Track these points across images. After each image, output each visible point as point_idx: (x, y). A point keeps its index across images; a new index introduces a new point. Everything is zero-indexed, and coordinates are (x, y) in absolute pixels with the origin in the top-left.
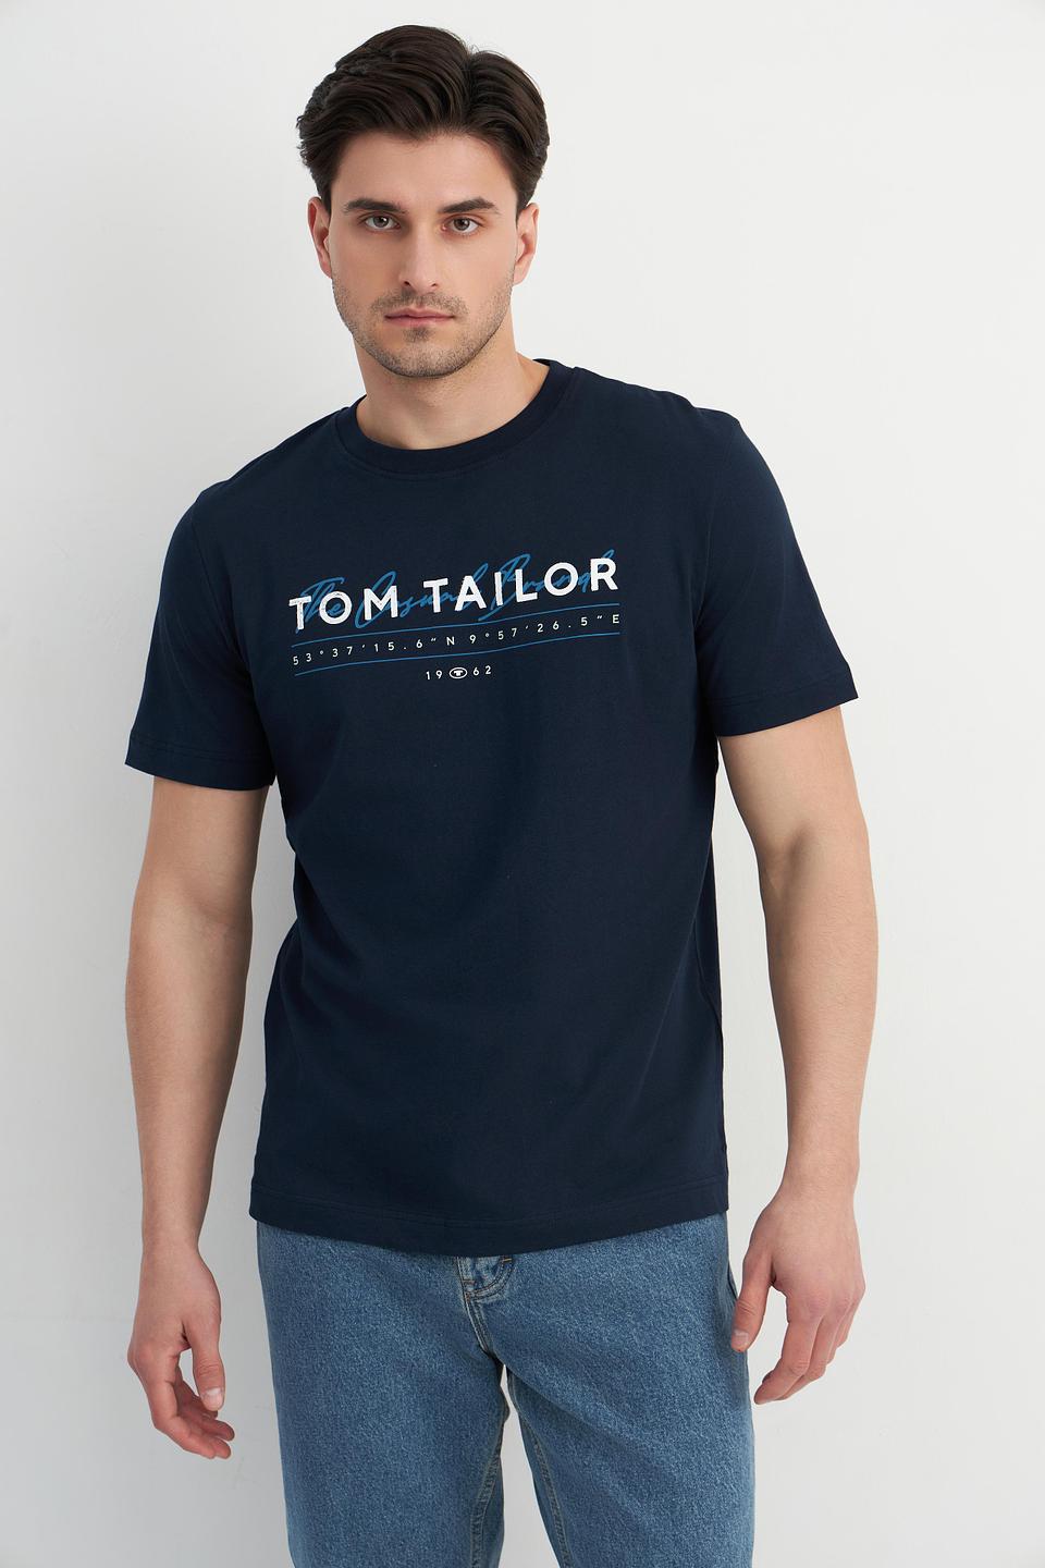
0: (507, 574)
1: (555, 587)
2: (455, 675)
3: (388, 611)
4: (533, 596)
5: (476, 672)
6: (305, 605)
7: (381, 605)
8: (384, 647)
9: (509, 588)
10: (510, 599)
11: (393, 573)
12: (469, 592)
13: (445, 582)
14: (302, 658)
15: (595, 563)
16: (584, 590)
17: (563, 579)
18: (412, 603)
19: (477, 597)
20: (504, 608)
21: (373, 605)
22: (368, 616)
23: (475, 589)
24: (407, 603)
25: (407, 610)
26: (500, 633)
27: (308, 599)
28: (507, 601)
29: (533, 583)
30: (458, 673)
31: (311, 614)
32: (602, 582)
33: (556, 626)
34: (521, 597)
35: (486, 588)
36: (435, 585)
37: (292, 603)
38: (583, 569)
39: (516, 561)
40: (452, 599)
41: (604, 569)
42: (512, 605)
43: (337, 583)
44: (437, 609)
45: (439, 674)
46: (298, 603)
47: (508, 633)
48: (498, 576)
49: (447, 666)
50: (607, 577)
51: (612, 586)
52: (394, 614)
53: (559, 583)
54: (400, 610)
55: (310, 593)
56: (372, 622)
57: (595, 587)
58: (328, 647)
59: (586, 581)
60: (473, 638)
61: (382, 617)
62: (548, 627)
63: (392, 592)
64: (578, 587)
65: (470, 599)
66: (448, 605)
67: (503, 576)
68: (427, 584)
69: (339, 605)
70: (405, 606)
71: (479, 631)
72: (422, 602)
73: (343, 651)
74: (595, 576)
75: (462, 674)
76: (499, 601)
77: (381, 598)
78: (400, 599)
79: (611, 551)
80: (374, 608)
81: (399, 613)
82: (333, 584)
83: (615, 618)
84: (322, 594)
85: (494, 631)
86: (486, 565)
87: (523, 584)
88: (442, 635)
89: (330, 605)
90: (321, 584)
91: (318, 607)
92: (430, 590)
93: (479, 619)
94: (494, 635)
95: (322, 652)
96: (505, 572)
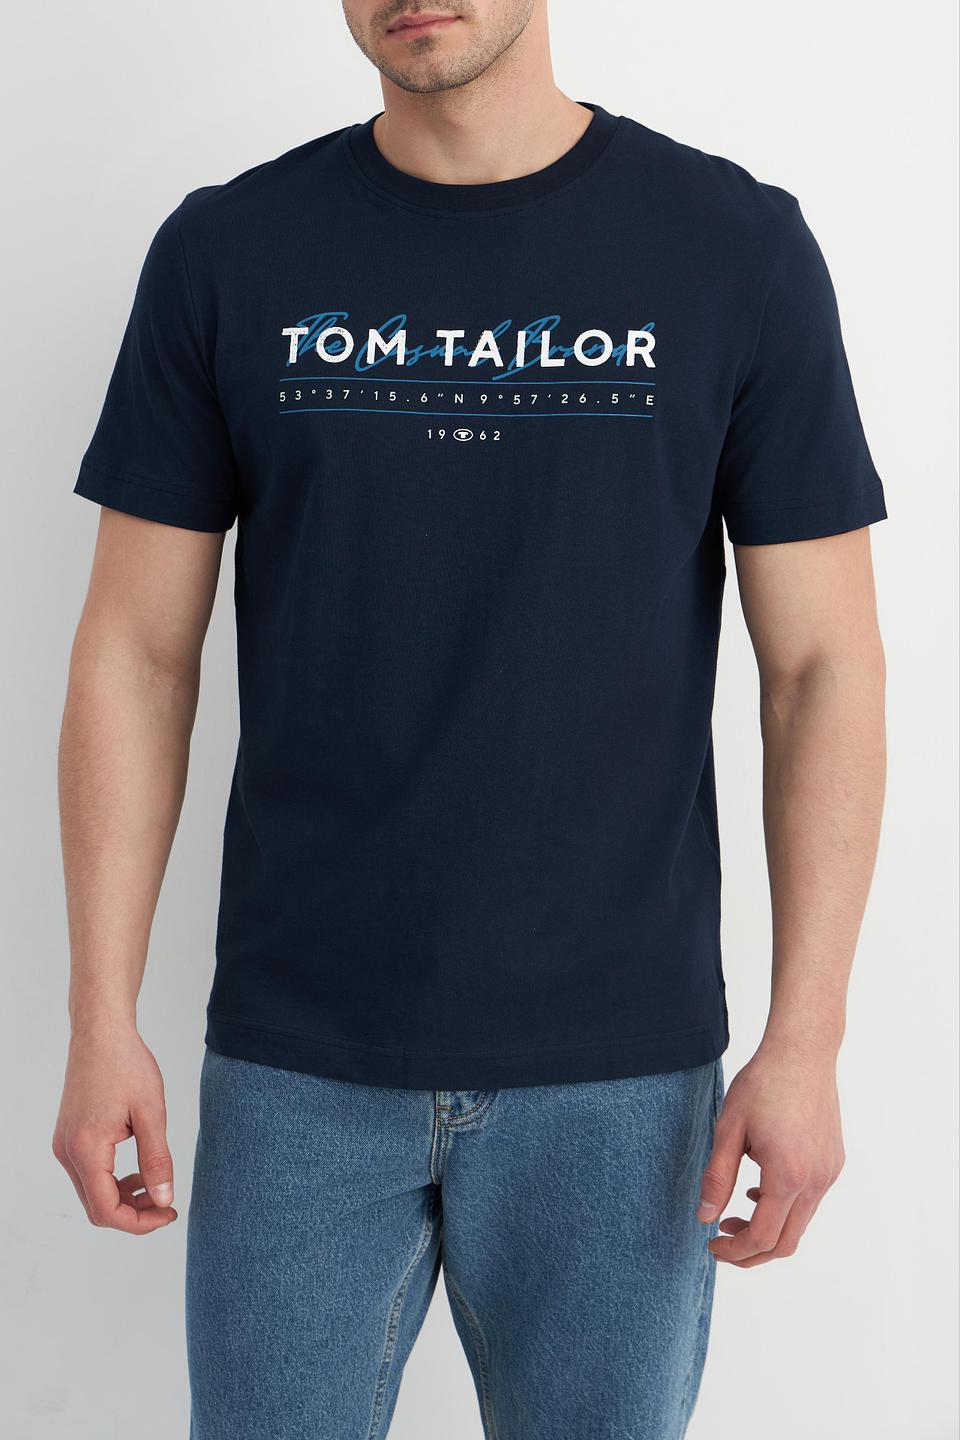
0: (533, 335)
1: (586, 355)
2: (459, 437)
3: (393, 357)
4: (560, 363)
5: (483, 436)
6: (300, 337)
7: (386, 349)
8: (385, 395)
9: (533, 350)
10: (532, 362)
11: (404, 317)
12: (486, 347)
13: (461, 334)
14: (291, 395)
15: (633, 335)
16: (618, 364)
17: (595, 348)
18: (421, 351)
19: (495, 354)
20: (523, 371)
21: (377, 348)
22: (371, 360)
23: (493, 345)
24: (416, 351)
25: (415, 359)
26: (516, 397)
27: (305, 331)
28: (529, 364)
29: (561, 348)
30: (463, 435)
31: (306, 348)
32: (638, 358)
33: (583, 399)
34: (546, 362)
35: (507, 347)
36: (450, 336)
37: (286, 332)
38: (620, 340)
39: (544, 321)
40: (467, 354)
41: (642, 343)
42: (534, 369)
43: (340, 318)
44: (449, 362)
45: (442, 434)
46: (294, 333)
47: (526, 399)
48: (522, 335)
49: (452, 425)
50: (645, 352)
51: (650, 363)
52: (400, 361)
53: (590, 352)
54: (407, 358)
55: (308, 324)
56: (374, 368)
57: (630, 362)
58: (322, 387)
59: (622, 354)
60: (484, 398)
61: (387, 362)
62: (574, 400)
63: (400, 337)
64: (612, 360)
65: (487, 355)
66: (461, 359)
67: (527, 336)
68: (440, 334)
69: (339, 342)
70: (413, 355)
71: (492, 392)
72: (433, 353)
73: (338, 394)
74: (632, 350)
75: (467, 437)
76: (520, 360)
77: (387, 341)
78: (409, 345)
79: (652, 325)
80: (378, 351)
81: (405, 361)
82: (335, 319)
83: (649, 398)
84: (321, 328)
85: (509, 393)
86: (509, 322)
87: (550, 348)
88: (451, 391)
89: (329, 341)
90: (321, 316)
91: (315, 340)
92: (443, 341)
93: (494, 379)
94: (509, 399)
95: (314, 392)
96: (530, 332)
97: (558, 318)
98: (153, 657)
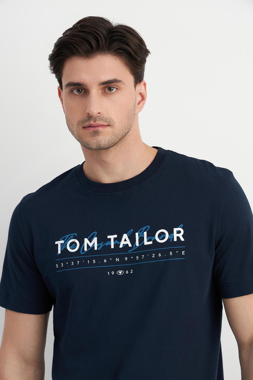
0: (141, 234)
1: (160, 239)
2: (119, 273)
3: (93, 247)
4: (151, 243)
5: (127, 272)
6: (61, 244)
7: (91, 245)
8: (91, 262)
9: (141, 239)
10: (142, 244)
11: (96, 232)
12: (125, 240)
13: (116, 236)
14: (60, 265)
15: (175, 230)
16: (171, 241)
17: (162, 236)
18: (103, 244)
19: (128, 242)
20: (139, 247)
21: (88, 245)
22: (86, 249)
23: (127, 239)
24: (101, 244)
25: (101, 247)
26: (137, 257)
27: (63, 242)
28: (141, 244)
29: (151, 237)
30: (120, 272)
31: (64, 248)
32: (178, 238)
33: (160, 255)
34: (146, 243)
35: (132, 239)
36: (112, 237)
37: (56, 243)
38: (171, 232)
39: (144, 228)
40: (118, 243)
41: (179, 232)
42: (142, 246)
43: (74, 235)
44: (112, 247)
45: (113, 273)
46: (59, 243)
47: (140, 257)
48: (137, 234)
49: (116, 270)
50: (180, 235)
51: (182, 239)
52: (96, 249)
53: (161, 238)
54: (98, 247)
55: (63, 239)
56: (87, 252)
57: (175, 240)
58: (70, 261)
59: (172, 237)
60: (126, 259)
61: (91, 249)
62: (156, 255)
63: (95, 240)
64: (169, 240)
65: (126, 243)
66: (117, 245)
67: (139, 234)
68: (109, 237)
69: (74, 245)
70: (100, 246)
71: (129, 256)
72: (107, 244)
73: (75, 263)
74: (175, 235)
75: (122, 273)
76: (137, 244)
77: (91, 242)
78: (98, 243)
79: (182, 225)
80: (88, 246)
81: (98, 248)
82: (73, 236)
83: (183, 252)
84: (68, 240)
85: (135, 256)
86: (132, 230)
87: (147, 238)
88: (114, 257)
89: (71, 244)
90: (68, 236)
91: (66, 245)
92: (110, 239)
93: (129, 251)
94: (135, 258)
95: (67, 263)
96: (140, 233)
97: (149, 227)
98: (25, 361)
